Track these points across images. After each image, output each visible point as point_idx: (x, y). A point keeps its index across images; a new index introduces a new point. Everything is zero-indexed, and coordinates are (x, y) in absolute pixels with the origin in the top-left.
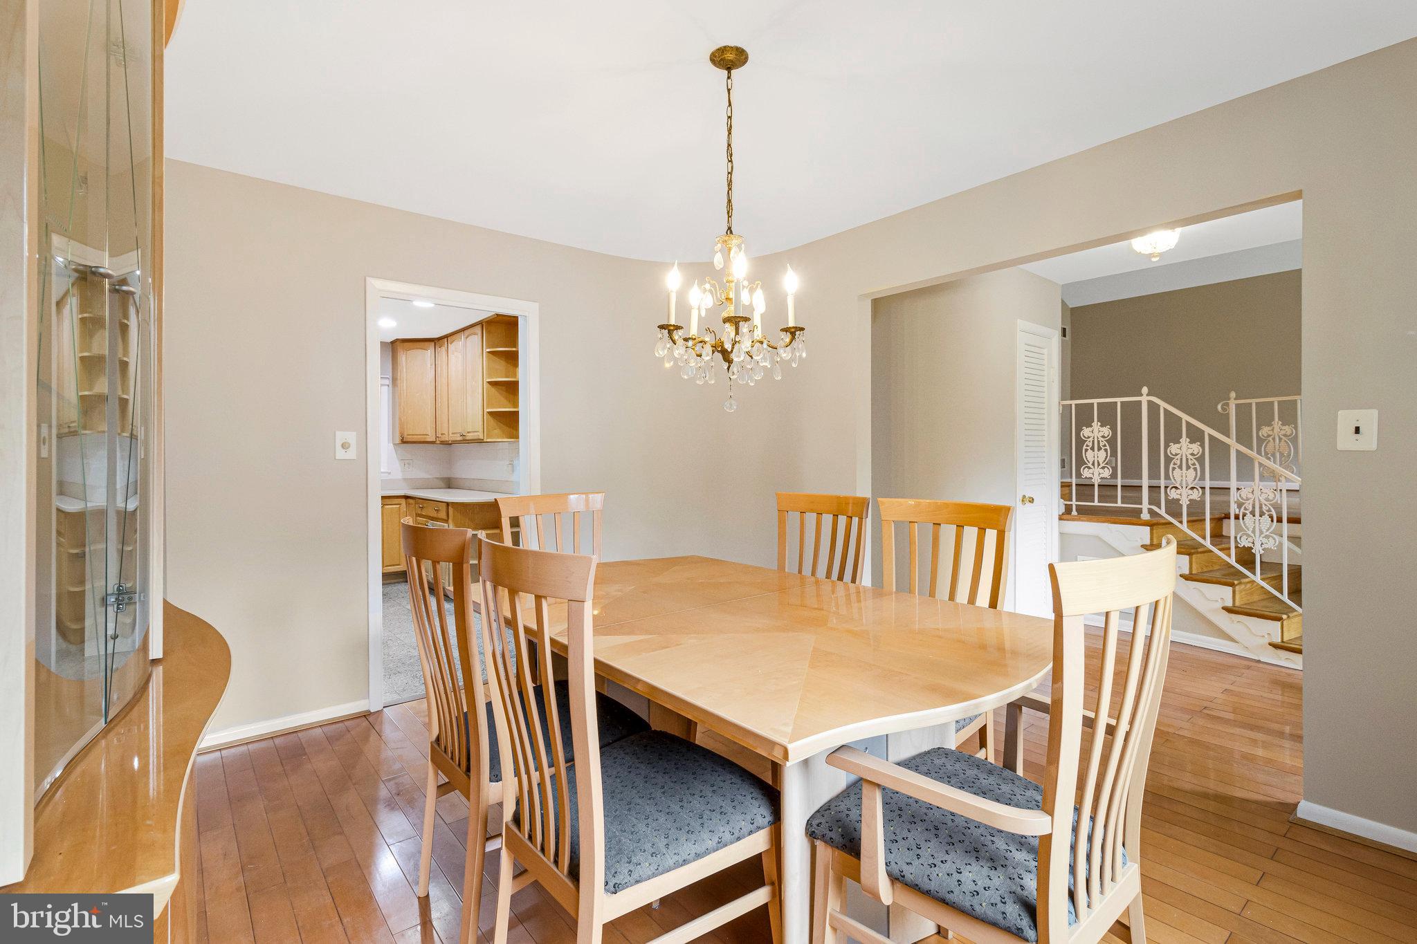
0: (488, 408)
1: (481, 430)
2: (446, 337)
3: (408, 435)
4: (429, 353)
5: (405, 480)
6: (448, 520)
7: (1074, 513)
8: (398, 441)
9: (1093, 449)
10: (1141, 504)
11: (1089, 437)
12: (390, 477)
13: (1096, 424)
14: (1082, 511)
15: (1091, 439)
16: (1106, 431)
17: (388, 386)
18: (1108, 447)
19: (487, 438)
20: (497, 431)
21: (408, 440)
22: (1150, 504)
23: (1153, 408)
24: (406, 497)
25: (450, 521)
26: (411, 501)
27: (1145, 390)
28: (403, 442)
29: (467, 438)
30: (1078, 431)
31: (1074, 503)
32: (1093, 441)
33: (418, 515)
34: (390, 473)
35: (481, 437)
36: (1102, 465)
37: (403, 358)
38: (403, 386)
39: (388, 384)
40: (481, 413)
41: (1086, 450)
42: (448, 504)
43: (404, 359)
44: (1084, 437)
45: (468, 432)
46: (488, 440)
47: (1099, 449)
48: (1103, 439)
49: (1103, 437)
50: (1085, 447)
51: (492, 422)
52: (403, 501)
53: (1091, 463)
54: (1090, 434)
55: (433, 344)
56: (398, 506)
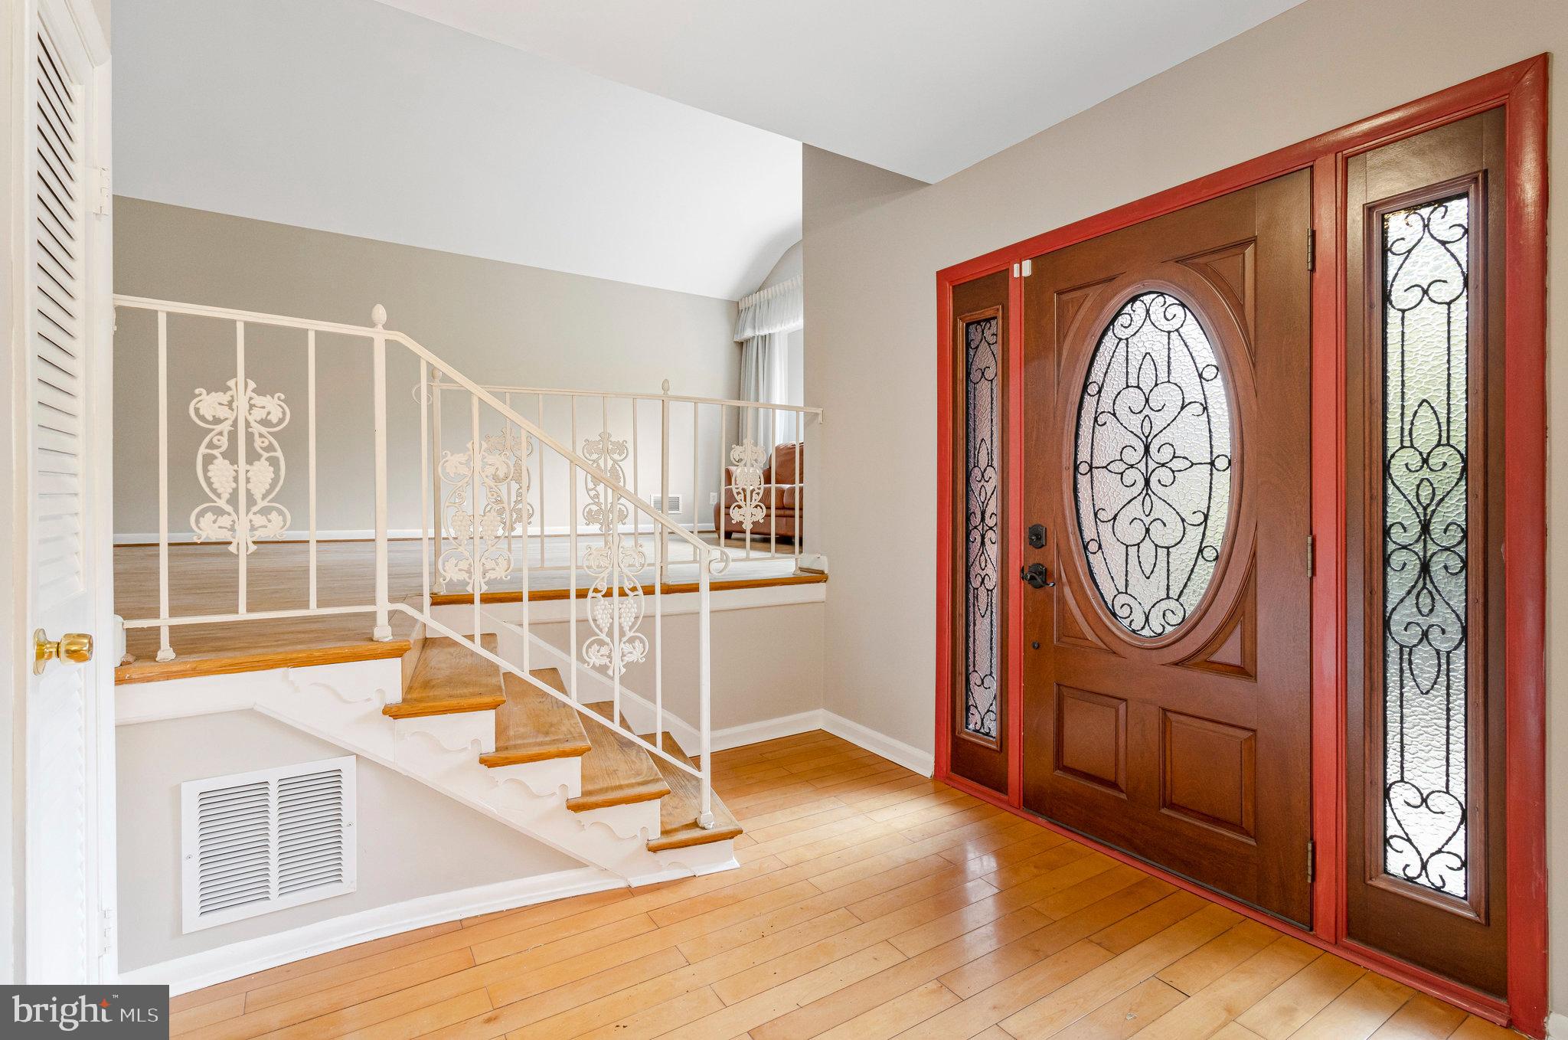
7: (166, 652)
9: (231, 455)
10: (373, 602)
11: (217, 421)
13: (241, 386)
14: (187, 642)
15: (226, 427)
16: (273, 406)
18: (279, 454)
22: (392, 599)
23: (400, 361)
27: (380, 313)
30: (181, 397)
31: (165, 621)
32: (233, 436)
36: (261, 504)
41: (209, 460)
44: (202, 418)
47: (252, 457)
48: (264, 430)
49: (265, 422)
50: (203, 450)
53: (225, 496)
54: (223, 412)
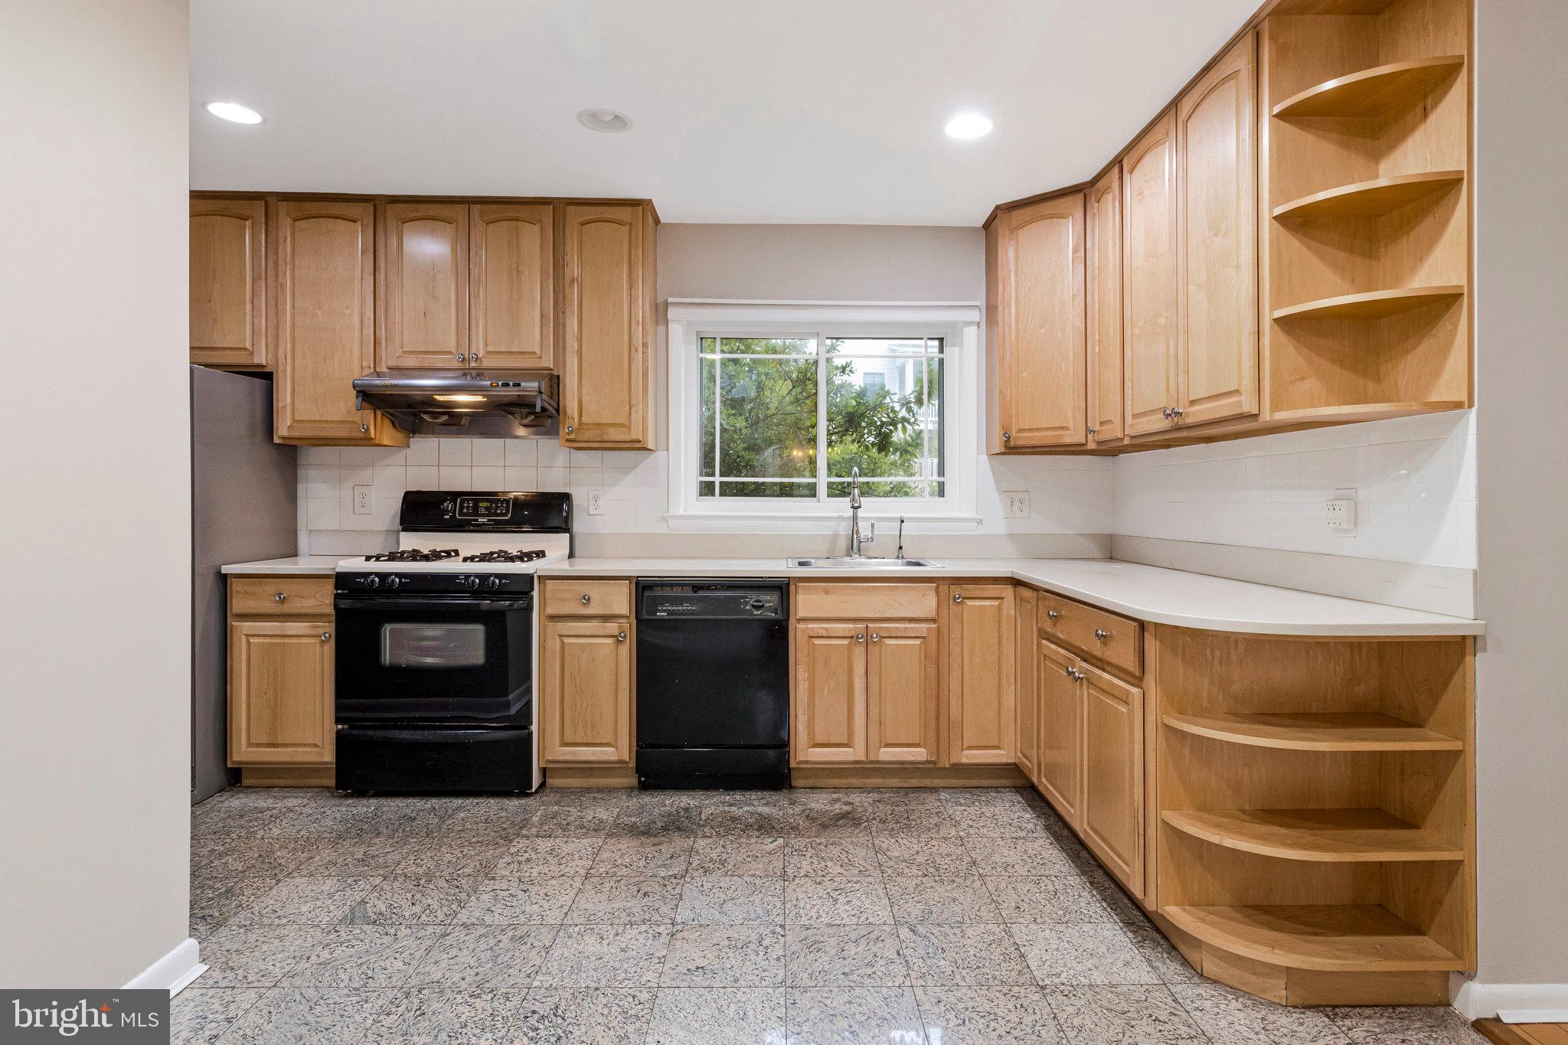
0: (1276, 305)
1: (1248, 383)
2: (1118, 161)
3: (1020, 431)
4: (1068, 231)
5: (1011, 536)
6: (1141, 679)
8: (998, 447)
12: (982, 530)
17: (978, 324)
19: (1275, 407)
20: (1312, 385)
21: (1020, 443)
24: (1016, 582)
25: (1150, 680)
26: (1027, 593)
28: (1012, 449)
29: (1190, 420)
33: (1044, 635)
34: (980, 521)
35: (1248, 406)
37: (1008, 253)
38: (1010, 314)
39: (978, 320)
40: (1249, 326)
42: (1142, 625)
43: (1011, 253)
45: (1193, 403)
46: (1282, 416)
51: (1292, 353)
52: (1008, 591)
55: (1080, 197)
56: (996, 603)
